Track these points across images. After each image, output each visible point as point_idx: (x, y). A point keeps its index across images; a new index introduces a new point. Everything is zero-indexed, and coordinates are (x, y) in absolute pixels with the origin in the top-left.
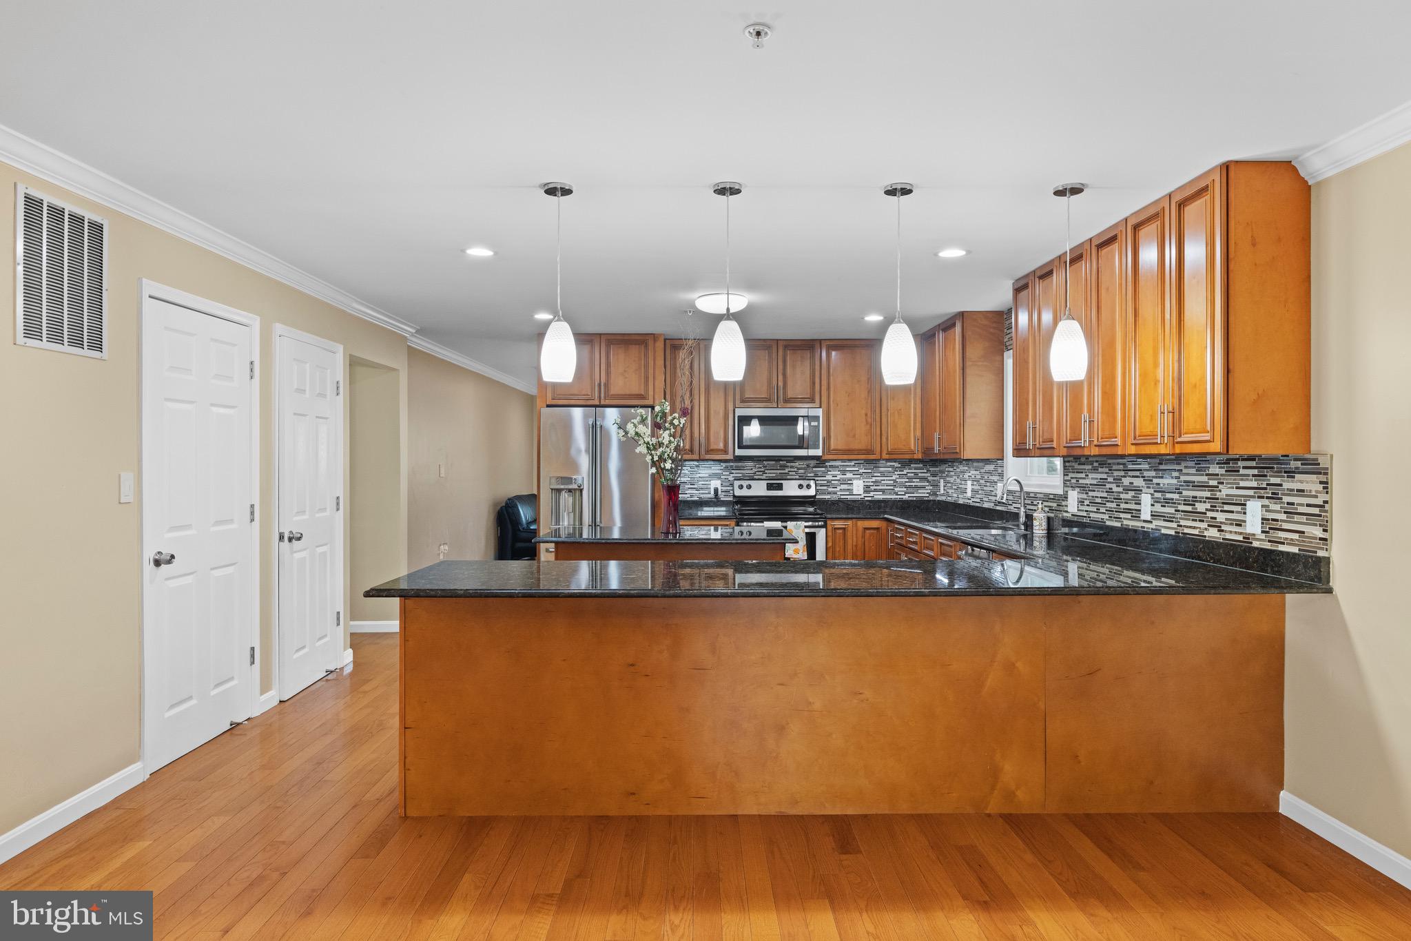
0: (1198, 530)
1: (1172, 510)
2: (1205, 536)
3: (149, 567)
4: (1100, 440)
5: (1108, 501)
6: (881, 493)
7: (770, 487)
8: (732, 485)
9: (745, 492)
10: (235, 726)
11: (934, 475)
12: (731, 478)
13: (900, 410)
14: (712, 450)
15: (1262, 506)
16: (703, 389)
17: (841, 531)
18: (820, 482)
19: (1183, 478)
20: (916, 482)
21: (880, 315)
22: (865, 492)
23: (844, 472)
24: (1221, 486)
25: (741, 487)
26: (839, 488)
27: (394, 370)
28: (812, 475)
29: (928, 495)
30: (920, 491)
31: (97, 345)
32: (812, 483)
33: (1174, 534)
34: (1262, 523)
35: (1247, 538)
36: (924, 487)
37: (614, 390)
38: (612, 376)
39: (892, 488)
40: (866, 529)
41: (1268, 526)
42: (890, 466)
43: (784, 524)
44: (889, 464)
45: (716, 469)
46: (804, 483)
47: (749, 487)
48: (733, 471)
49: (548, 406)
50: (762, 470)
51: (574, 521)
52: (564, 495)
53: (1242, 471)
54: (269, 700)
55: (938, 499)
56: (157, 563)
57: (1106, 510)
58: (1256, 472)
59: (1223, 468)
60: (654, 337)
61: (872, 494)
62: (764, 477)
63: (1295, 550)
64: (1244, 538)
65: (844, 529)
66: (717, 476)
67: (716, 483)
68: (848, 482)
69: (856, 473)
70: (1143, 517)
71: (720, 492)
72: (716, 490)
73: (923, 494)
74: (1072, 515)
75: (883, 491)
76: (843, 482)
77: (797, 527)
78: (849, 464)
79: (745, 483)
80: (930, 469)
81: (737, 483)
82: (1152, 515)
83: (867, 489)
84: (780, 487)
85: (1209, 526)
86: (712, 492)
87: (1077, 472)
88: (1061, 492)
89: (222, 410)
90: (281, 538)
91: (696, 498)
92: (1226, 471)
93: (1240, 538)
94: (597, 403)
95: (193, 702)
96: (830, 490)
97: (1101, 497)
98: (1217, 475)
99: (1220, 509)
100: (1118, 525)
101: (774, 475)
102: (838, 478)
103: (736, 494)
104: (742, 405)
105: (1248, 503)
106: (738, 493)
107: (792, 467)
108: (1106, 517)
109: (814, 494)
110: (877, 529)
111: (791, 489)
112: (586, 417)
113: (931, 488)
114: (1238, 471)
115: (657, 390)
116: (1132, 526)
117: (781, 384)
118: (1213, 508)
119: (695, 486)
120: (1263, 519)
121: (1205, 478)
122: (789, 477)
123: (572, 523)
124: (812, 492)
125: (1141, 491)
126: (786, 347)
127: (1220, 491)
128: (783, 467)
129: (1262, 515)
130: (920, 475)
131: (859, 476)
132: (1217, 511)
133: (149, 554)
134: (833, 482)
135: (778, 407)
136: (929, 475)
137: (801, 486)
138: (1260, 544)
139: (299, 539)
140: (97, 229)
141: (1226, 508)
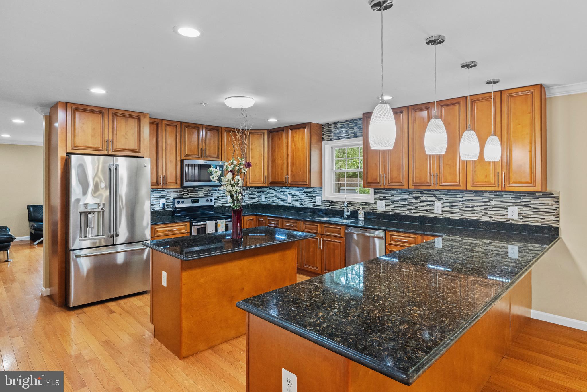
0: (476, 217)
1: (458, 210)
2: (481, 220)
4: (442, 183)
5: (408, 206)
7: (193, 202)
8: (173, 202)
9: (181, 206)
11: (258, 193)
12: (172, 198)
13: (257, 163)
14: (169, 183)
15: (518, 209)
16: (164, 148)
18: (215, 198)
19: (464, 198)
20: (252, 196)
21: (276, 118)
24: (491, 201)
25: (178, 203)
26: (222, 200)
28: (210, 194)
29: (256, 202)
30: (253, 200)
32: (212, 199)
33: (459, 219)
34: (518, 215)
35: (508, 220)
36: (255, 198)
37: (118, 146)
38: (117, 136)
41: (522, 216)
43: (216, 222)
45: (163, 193)
46: (209, 199)
47: (182, 202)
48: (172, 194)
50: (187, 192)
53: (504, 196)
55: (260, 203)
57: (407, 209)
58: (514, 196)
59: (493, 194)
60: (144, 115)
62: (188, 196)
63: (540, 224)
64: (506, 220)
66: (163, 197)
67: (163, 201)
70: (435, 212)
72: (164, 205)
73: (254, 201)
74: (380, 211)
76: (223, 197)
77: (222, 223)
79: (180, 200)
80: (257, 190)
81: (176, 201)
82: (442, 212)
84: (198, 202)
85: (483, 216)
86: (161, 206)
87: (384, 194)
88: (372, 201)
91: (152, 210)
92: (494, 196)
93: (505, 220)
94: (106, 153)
96: (218, 201)
97: (403, 204)
98: (489, 197)
99: (490, 210)
100: (418, 215)
101: (193, 195)
102: (221, 196)
105: (509, 208)
106: (177, 206)
107: (202, 191)
108: (406, 212)
109: (214, 204)
110: (252, 220)
112: (93, 162)
113: (257, 198)
114: (503, 196)
115: (145, 147)
116: (427, 215)
118: (485, 209)
120: (518, 213)
121: (481, 198)
122: (200, 196)
125: (435, 202)
127: (491, 203)
128: (197, 191)
129: (518, 212)
130: (253, 193)
132: (489, 210)
134: (219, 198)
135: (203, 160)
136: (257, 192)
137: (207, 201)
138: (517, 223)
141: (494, 209)
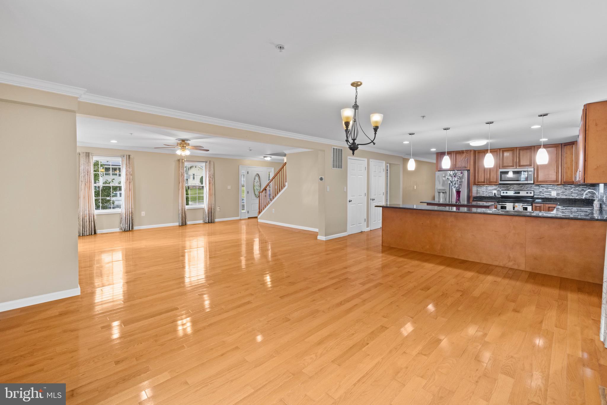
3: (348, 202)
6: (565, 196)
7: (515, 193)
8: (501, 192)
9: (505, 194)
10: (362, 232)
12: (500, 190)
13: (569, 167)
14: (491, 182)
17: (538, 207)
18: (536, 192)
22: (557, 195)
23: (547, 188)
25: (504, 193)
26: (545, 194)
27: (399, 165)
28: (533, 189)
31: (341, 168)
32: (533, 192)
37: (457, 166)
38: (457, 162)
39: (570, 194)
40: (549, 207)
42: (570, 187)
43: (514, 204)
44: (569, 186)
45: (494, 187)
46: (529, 192)
47: (507, 193)
48: (500, 188)
49: (439, 171)
50: (513, 188)
51: (444, 200)
52: (441, 194)
54: (368, 229)
56: (349, 201)
60: (470, 151)
61: (560, 196)
65: (540, 207)
66: (495, 189)
67: (495, 192)
68: (550, 192)
69: (553, 189)
71: (496, 194)
72: (495, 194)
75: (566, 195)
76: (547, 192)
77: (519, 205)
78: (550, 186)
79: (505, 192)
81: (502, 192)
83: (558, 194)
84: (519, 193)
86: (493, 194)
89: (360, 176)
90: (371, 199)
91: (488, 196)
95: (355, 226)
96: (541, 194)
102: (545, 190)
103: (501, 195)
104: (502, 168)
106: (502, 194)
109: (533, 195)
111: (523, 194)
115: (471, 166)
117: (518, 161)
119: (488, 192)
122: (523, 190)
123: (443, 200)
124: (532, 195)
126: (520, 150)
128: (522, 187)
131: (554, 190)
133: (348, 200)
134: (542, 192)
135: (516, 168)
137: (527, 193)
139: (374, 200)
140: (342, 150)
